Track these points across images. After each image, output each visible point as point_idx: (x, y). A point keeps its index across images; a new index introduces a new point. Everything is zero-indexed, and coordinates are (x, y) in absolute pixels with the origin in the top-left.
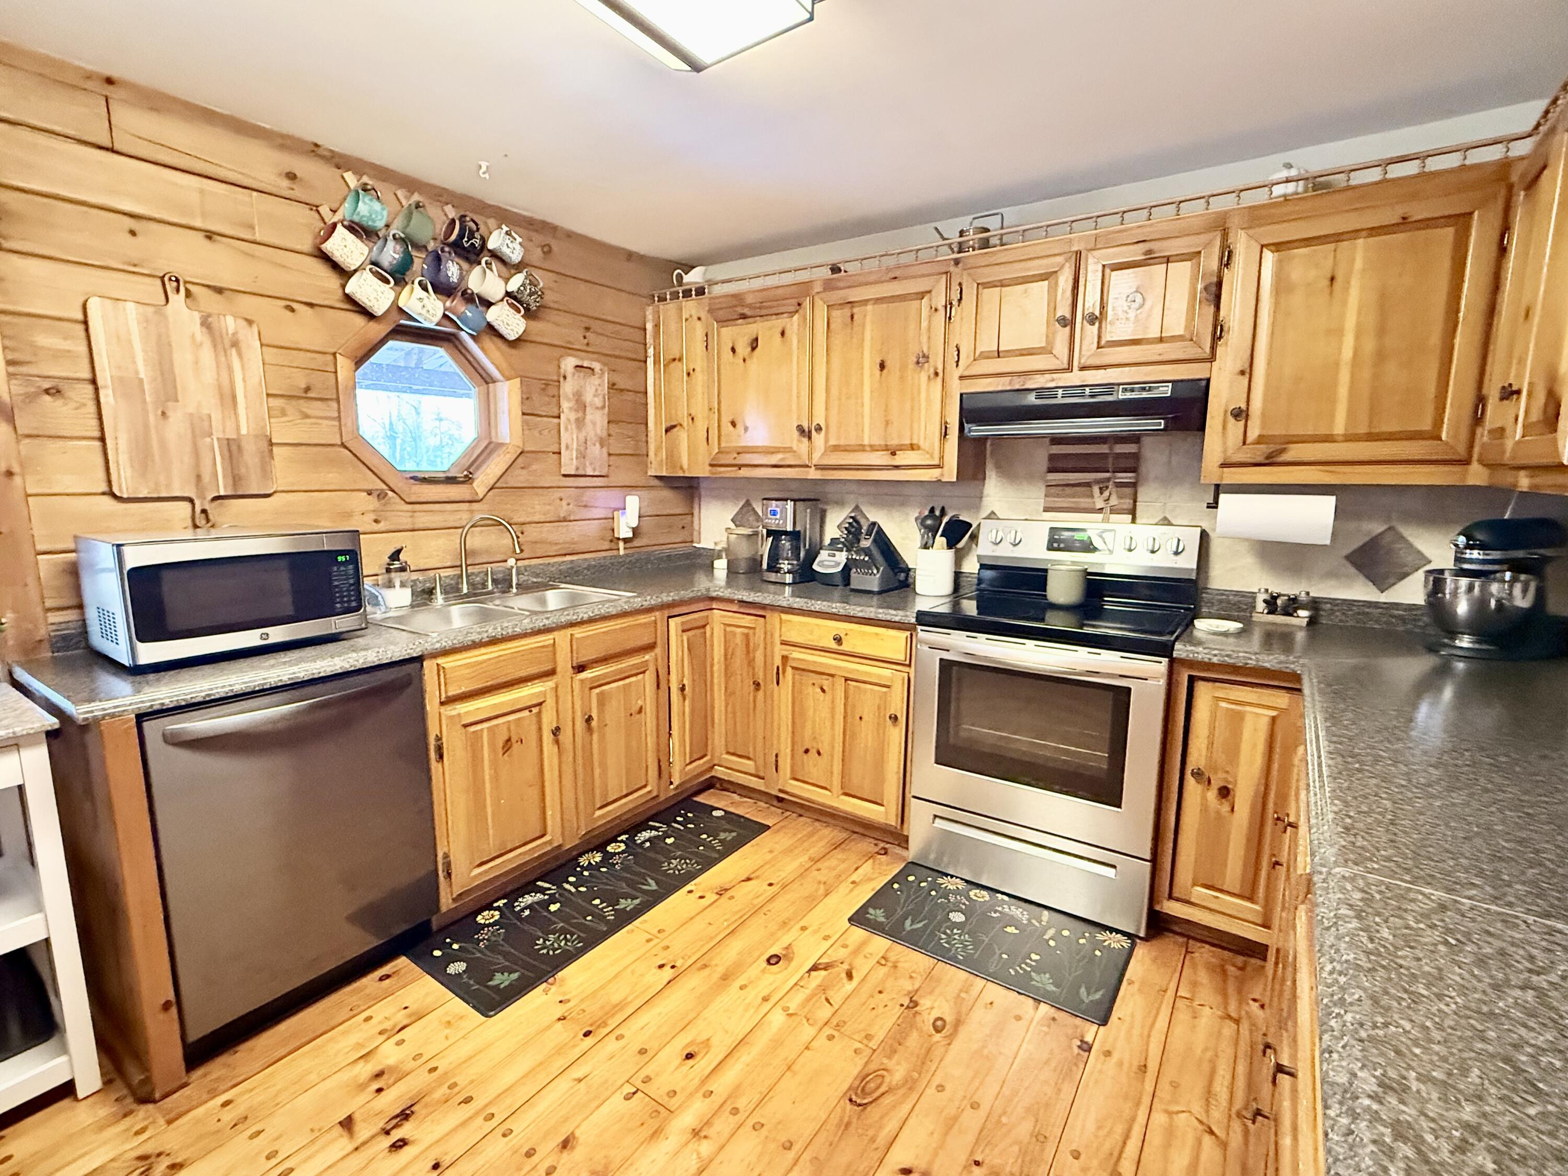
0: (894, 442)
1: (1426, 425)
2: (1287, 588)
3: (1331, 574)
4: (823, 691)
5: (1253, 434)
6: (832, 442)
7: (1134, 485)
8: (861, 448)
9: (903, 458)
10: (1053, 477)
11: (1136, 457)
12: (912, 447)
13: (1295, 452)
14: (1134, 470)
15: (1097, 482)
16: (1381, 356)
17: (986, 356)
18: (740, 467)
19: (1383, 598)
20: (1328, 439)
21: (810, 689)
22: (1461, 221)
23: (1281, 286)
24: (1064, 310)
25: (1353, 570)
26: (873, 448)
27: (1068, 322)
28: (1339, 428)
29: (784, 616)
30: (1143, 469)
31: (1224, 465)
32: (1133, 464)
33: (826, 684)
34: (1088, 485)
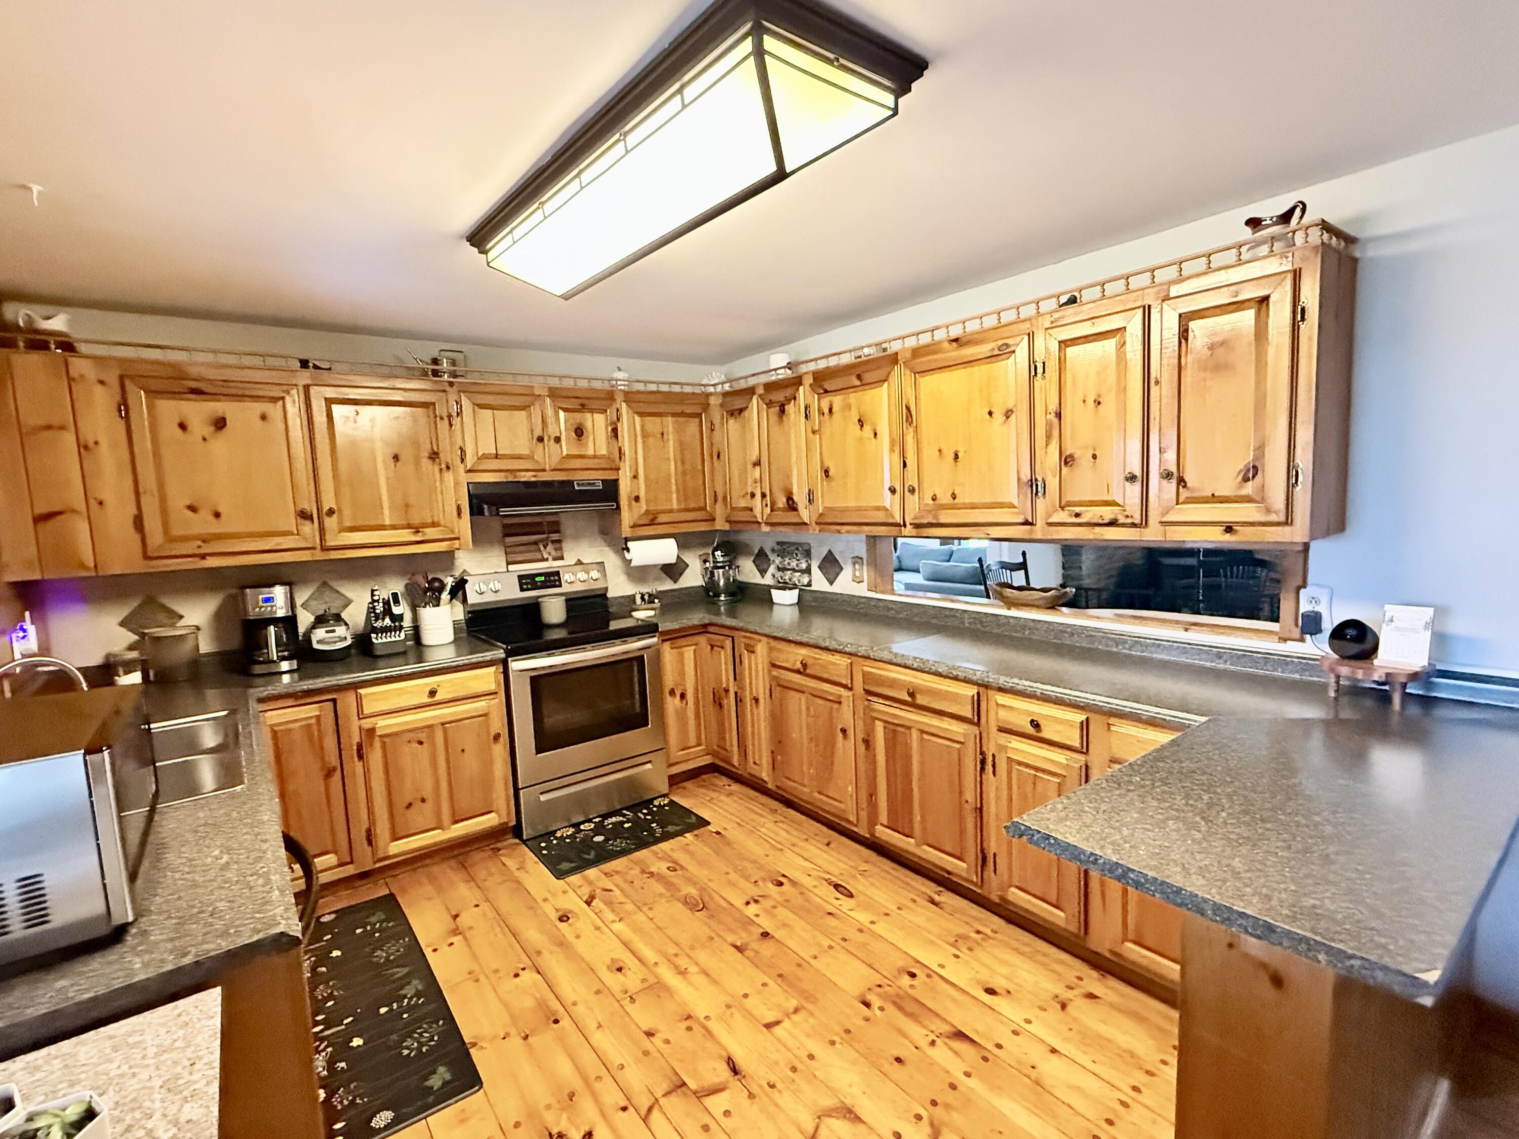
0: (416, 521)
1: (702, 505)
2: (646, 589)
3: (657, 579)
4: (421, 743)
5: (644, 508)
6: (348, 524)
7: (559, 541)
8: (382, 527)
9: (431, 533)
10: (509, 540)
11: (557, 523)
12: (434, 525)
13: (662, 518)
14: (558, 531)
15: (541, 540)
16: (684, 473)
17: (485, 457)
18: (203, 557)
19: (676, 586)
20: (671, 511)
21: (407, 749)
22: (699, 415)
23: (645, 435)
24: (538, 432)
25: (663, 575)
26: (393, 527)
27: (541, 439)
28: (675, 506)
29: (362, 691)
30: (562, 529)
31: (633, 527)
32: (555, 528)
33: (422, 736)
34: (536, 543)
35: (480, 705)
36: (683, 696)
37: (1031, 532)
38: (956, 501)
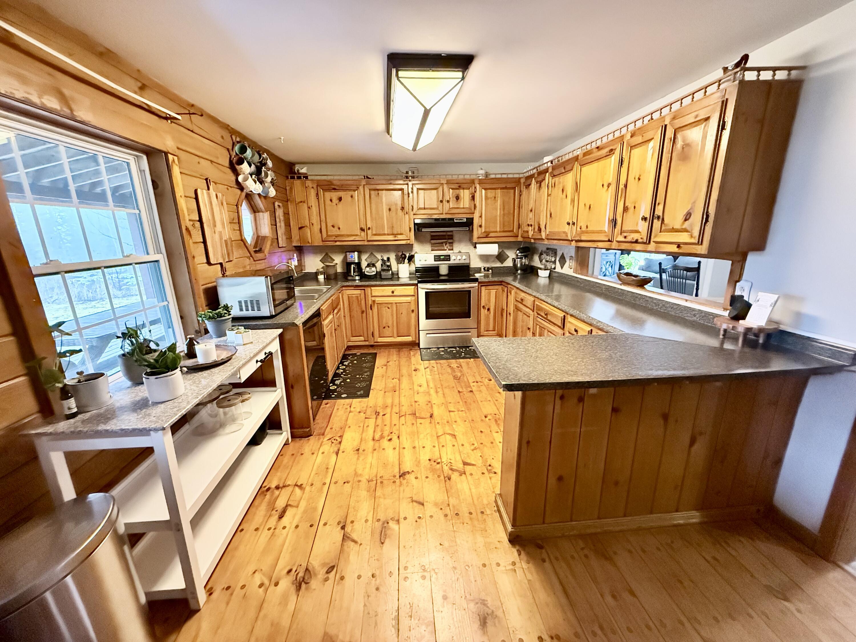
0: (395, 233)
1: (512, 229)
2: (487, 265)
3: (493, 261)
4: (389, 308)
5: (483, 231)
6: (374, 233)
7: (452, 243)
8: (384, 234)
9: (400, 237)
10: (433, 241)
11: (452, 236)
12: (401, 234)
13: (491, 235)
14: (452, 239)
15: (445, 242)
16: (504, 214)
17: (420, 209)
18: (336, 241)
19: (502, 266)
20: (496, 232)
21: (384, 309)
22: (514, 188)
23: (486, 198)
24: (441, 199)
25: (497, 260)
26: (388, 235)
27: (441, 201)
28: (498, 230)
29: (372, 288)
30: (454, 238)
31: (478, 238)
32: (451, 237)
33: (389, 306)
34: (442, 243)
35: (409, 299)
36: (489, 310)
37: (611, 245)
38: (588, 229)
